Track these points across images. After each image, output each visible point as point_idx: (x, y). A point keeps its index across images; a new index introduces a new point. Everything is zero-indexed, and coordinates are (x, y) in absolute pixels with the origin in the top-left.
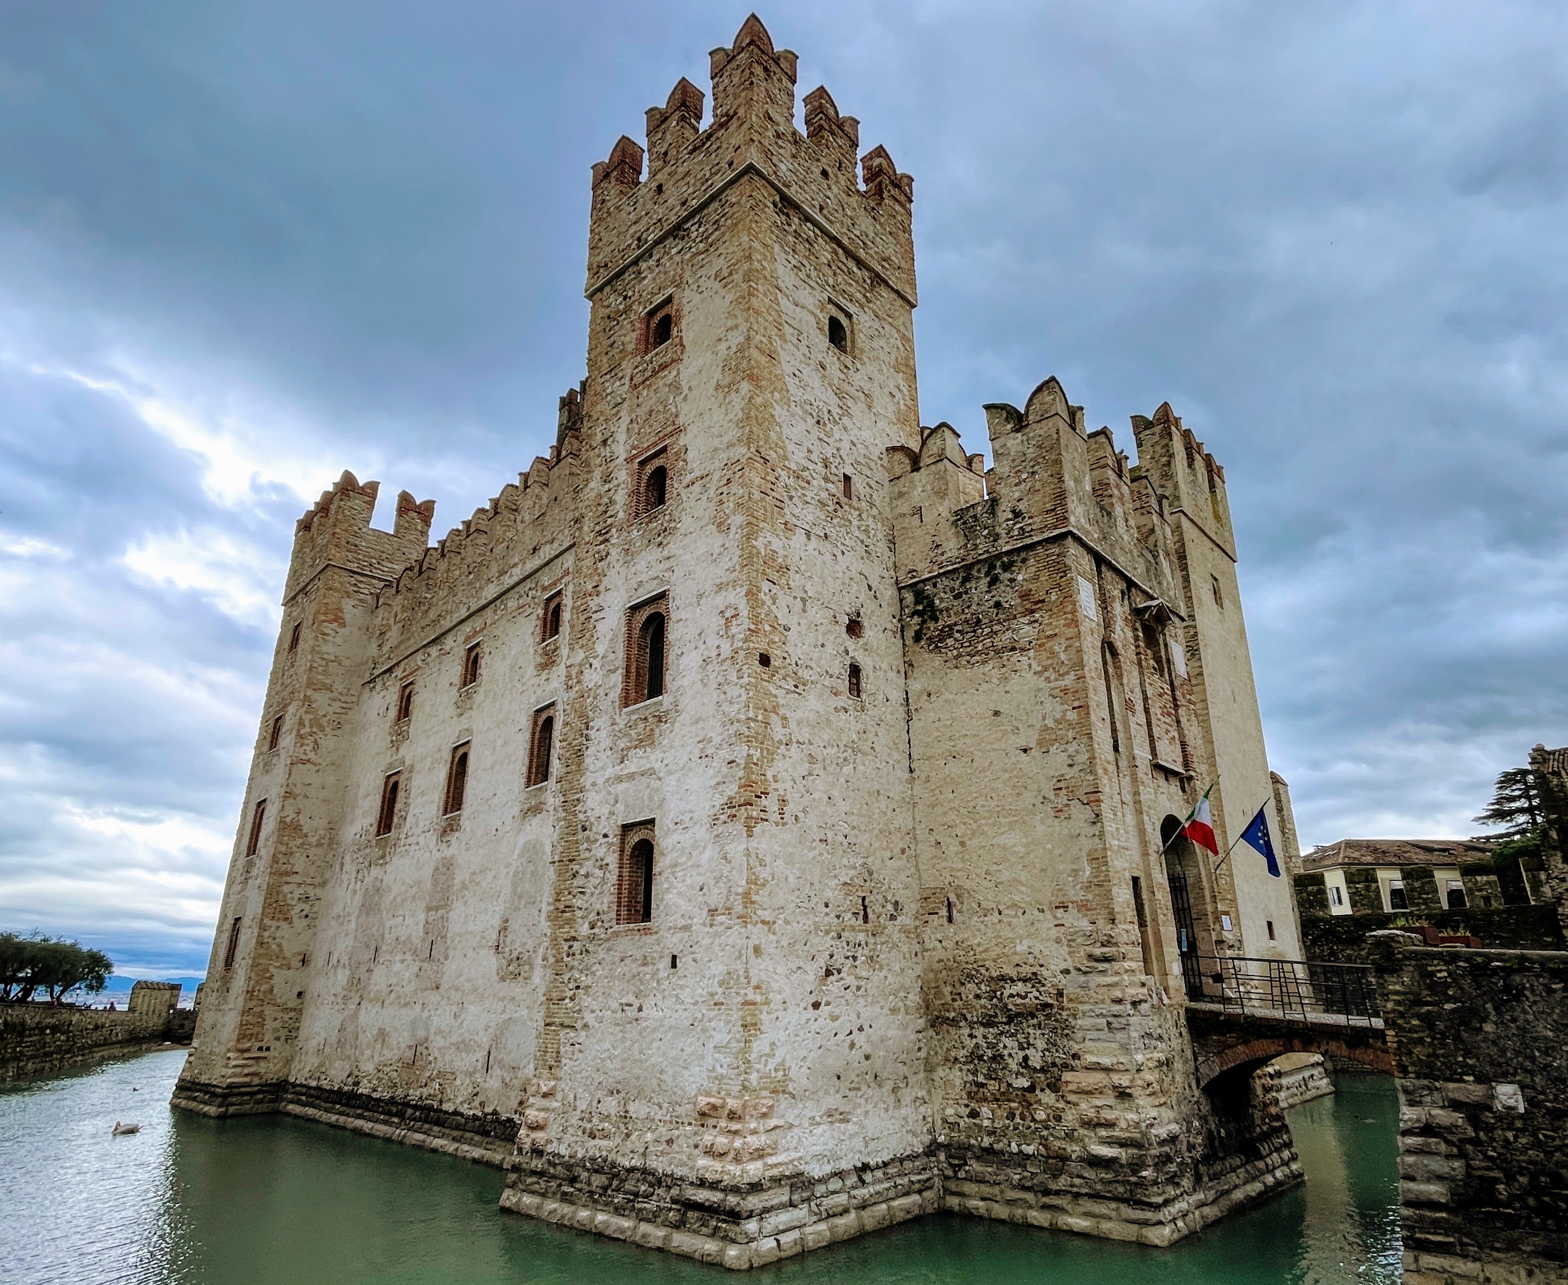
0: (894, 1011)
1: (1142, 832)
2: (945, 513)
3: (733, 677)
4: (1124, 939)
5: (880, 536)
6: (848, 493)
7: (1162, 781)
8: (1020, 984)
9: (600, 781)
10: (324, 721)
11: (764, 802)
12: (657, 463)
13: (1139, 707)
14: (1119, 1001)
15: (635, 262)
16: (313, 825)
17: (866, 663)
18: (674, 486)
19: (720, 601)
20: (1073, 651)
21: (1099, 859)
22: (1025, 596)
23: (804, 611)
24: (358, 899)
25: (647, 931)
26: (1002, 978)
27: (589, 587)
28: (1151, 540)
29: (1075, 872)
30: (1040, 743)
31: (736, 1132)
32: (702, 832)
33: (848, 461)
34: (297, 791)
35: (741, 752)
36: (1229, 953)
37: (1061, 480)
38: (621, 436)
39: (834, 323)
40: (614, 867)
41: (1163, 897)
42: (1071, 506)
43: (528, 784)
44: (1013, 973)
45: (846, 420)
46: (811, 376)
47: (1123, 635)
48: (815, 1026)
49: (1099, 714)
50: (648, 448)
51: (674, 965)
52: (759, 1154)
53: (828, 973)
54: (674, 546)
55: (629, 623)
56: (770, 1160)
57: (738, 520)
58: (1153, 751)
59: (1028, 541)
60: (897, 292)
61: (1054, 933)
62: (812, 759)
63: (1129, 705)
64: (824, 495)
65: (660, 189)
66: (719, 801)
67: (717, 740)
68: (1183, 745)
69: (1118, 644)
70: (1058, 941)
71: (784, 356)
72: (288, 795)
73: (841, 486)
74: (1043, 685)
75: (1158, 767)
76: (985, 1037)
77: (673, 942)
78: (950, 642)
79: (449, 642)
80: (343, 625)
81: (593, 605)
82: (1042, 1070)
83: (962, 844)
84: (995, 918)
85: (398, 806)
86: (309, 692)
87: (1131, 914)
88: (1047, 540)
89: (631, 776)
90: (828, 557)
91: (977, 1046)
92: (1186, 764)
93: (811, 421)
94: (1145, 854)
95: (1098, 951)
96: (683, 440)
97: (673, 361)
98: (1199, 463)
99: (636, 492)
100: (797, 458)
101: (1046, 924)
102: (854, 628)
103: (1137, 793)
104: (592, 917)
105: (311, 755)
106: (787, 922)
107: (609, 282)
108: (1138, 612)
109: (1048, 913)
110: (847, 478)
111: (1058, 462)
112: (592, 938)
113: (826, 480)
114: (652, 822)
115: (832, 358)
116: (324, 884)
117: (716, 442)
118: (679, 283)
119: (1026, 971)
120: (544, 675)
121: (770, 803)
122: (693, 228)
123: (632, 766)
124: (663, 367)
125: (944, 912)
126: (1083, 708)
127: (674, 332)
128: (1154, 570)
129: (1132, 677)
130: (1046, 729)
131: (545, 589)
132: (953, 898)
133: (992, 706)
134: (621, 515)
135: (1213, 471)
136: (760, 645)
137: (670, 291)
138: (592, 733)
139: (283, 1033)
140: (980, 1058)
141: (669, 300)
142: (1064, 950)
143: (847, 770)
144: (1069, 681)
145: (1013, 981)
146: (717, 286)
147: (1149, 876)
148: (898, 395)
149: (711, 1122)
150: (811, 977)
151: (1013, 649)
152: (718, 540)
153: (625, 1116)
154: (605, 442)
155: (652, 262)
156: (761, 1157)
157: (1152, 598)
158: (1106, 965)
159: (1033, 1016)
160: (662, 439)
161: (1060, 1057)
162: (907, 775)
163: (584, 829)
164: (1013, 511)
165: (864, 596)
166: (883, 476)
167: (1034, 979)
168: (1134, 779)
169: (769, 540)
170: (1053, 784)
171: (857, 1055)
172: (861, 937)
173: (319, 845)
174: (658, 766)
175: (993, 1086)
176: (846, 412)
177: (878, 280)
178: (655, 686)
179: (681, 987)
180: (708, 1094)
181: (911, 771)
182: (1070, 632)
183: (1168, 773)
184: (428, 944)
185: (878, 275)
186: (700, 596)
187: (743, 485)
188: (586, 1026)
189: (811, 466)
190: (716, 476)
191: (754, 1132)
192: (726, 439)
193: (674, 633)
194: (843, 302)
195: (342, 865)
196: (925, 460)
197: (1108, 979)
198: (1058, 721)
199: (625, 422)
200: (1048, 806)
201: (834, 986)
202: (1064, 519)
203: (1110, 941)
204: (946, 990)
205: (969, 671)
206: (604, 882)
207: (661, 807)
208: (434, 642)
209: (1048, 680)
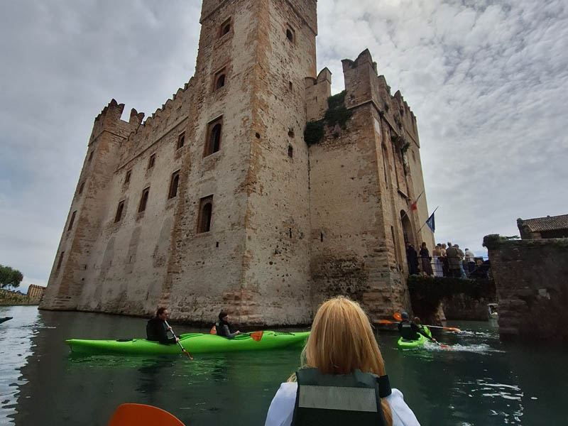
0: (299, 271)
2: (326, 99)
3: (246, 140)
4: (388, 244)
5: (301, 106)
6: (291, 88)
7: (400, 197)
8: (348, 262)
9: (194, 184)
10: (99, 184)
11: (255, 185)
12: (221, 74)
13: (394, 169)
14: (386, 266)
15: (218, 8)
16: (92, 219)
17: (295, 147)
18: (228, 79)
19: (242, 115)
20: (372, 143)
21: (380, 215)
22: (354, 125)
23: (273, 122)
24: (106, 245)
25: (208, 235)
26: (341, 260)
27: (194, 118)
29: (370, 221)
30: (358, 175)
31: (237, 304)
32: (231, 197)
33: (291, 78)
34: (87, 207)
35: (247, 167)
37: (369, 83)
38: (210, 66)
39: (288, 31)
40: (197, 214)
42: (372, 93)
43: (169, 199)
44: (345, 258)
45: (291, 64)
46: (280, 46)
47: (389, 144)
48: (271, 271)
49: (380, 165)
50: (219, 69)
51: (217, 246)
52: (246, 313)
53: (276, 253)
54: (226, 100)
55: (208, 129)
56: (250, 316)
57: (250, 87)
58: (398, 186)
59: (356, 105)
60: (311, 29)
61: (361, 243)
62: (273, 175)
63: (390, 167)
64: (282, 86)
66: (238, 184)
67: (238, 163)
69: (387, 146)
70: (363, 246)
71: (270, 36)
72: (84, 208)
73: (288, 85)
74: (361, 155)
75: (399, 192)
76: (334, 282)
77: (216, 238)
78: (326, 142)
79: (145, 154)
80: (108, 152)
81: (195, 124)
82: (356, 292)
83: (328, 213)
84: (339, 238)
85: (123, 212)
86: (94, 173)
87: (390, 236)
88: (362, 105)
89: (205, 180)
90: (283, 107)
91: (331, 285)
92: (408, 194)
93: (279, 61)
94: (395, 219)
95: (378, 248)
96: (232, 64)
97: (230, 38)
99: (213, 84)
100: (274, 71)
101: (359, 240)
102: (291, 134)
104: (188, 232)
105: (93, 195)
106: (261, 231)
107: (209, 16)
108: (393, 138)
109: (359, 236)
110: (290, 83)
111: (369, 78)
112: (187, 240)
113: (283, 81)
114: (212, 195)
115: (287, 42)
116: (95, 241)
117: (244, 62)
118: (233, 13)
119: (350, 257)
120: (177, 161)
121: (257, 186)
123: (205, 177)
124: (226, 41)
125: (320, 238)
126: (375, 162)
127: (231, 29)
129: (391, 159)
130: (361, 170)
131: (179, 132)
132: (323, 232)
133: (341, 164)
134: (208, 92)
136: (256, 129)
137: (230, 16)
138: (192, 168)
139: (75, 293)
140: (331, 290)
141: (229, 19)
142: (365, 249)
143: (287, 182)
144: (370, 153)
145: (345, 261)
146: (247, 11)
147: (396, 227)
148: (310, 62)
149: (228, 301)
150: (269, 253)
151: (349, 143)
152: (242, 95)
153: (195, 303)
154: (203, 70)
155: (224, 8)
156: (247, 314)
158: (381, 253)
159: (352, 273)
160: (224, 64)
161: (362, 288)
162: (308, 189)
163: (187, 202)
164: (351, 96)
165: (295, 124)
166: (303, 86)
167: (353, 260)
168: (392, 193)
169: (262, 96)
170: (362, 190)
171: (285, 284)
172: (289, 242)
173: (94, 227)
174: (215, 176)
176: (291, 61)
178: (216, 148)
179: (220, 254)
180: (227, 291)
181: (309, 188)
182: (371, 136)
183: (403, 196)
184: (129, 258)
185: (304, 21)
186: (235, 115)
187: (252, 75)
188: (183, 271)
189: (278, 75)
190: (243, 73)
191: (245, 305)
192: (248, 60)
193: (225, 129)
194: (293, 26)
195: (101, 234)
196: (319, 81)
197: (382, 258)
198: (366, 168)
199: (211, 60)
200: (361, 197)
201: (278, 258)
202: (370, 97)
203: (383, 244)
204: (320, 266)
205: (332, 152)
206: (193, 219)
207: (216, 189)
208: (139, 155)
209: (362, 153)
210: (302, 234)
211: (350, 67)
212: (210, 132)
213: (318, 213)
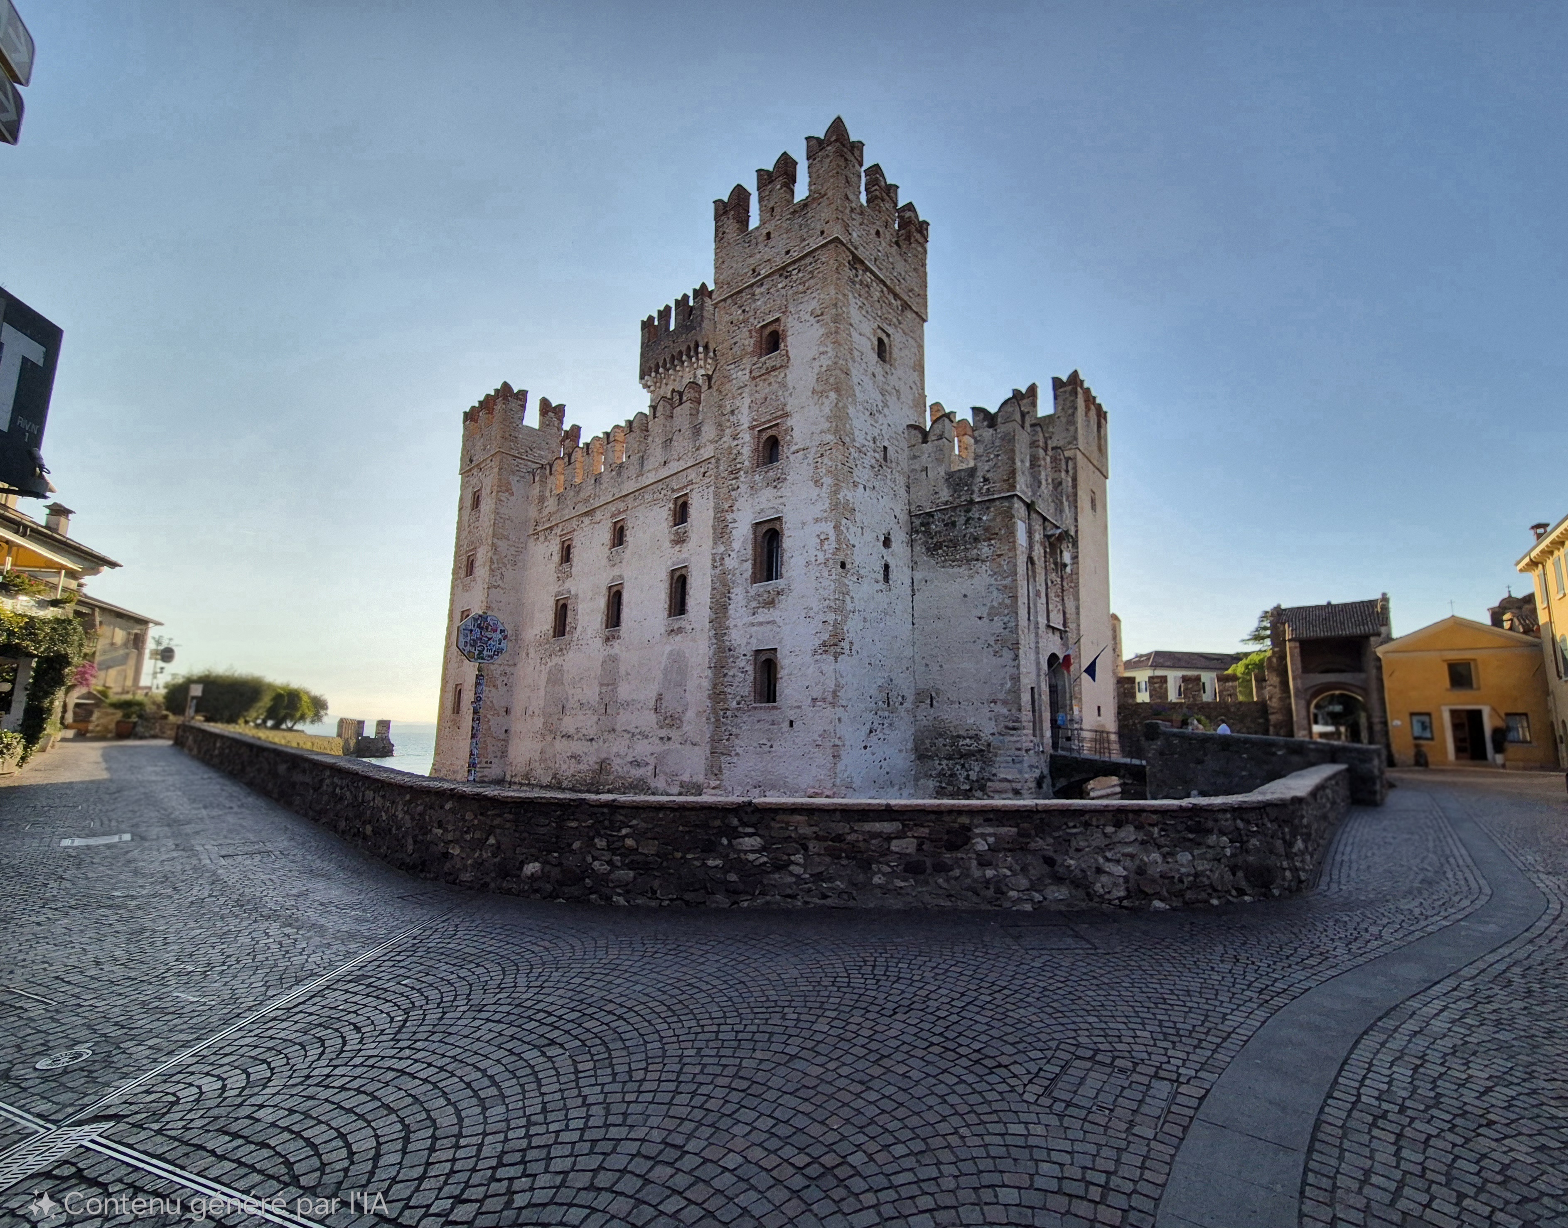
0: (900, 751)
1: (1038, 663)
2: (942, 473)
3: (826, 574)
4: (1024, 719)
5: (902, 484)
6: (885, 459)
7: (1050, 634)
8: (968, 740)
9: (740, 624)
10: (505, 561)
11: (842, 644)
12: (770, 432)
13: (1043, 595)
14: (1019, 749)
15: (751, 287)
17: (892, 563)
18: (785, 451)
19: (817, 529)
20: (1011, 565)
21: (1016, 679)
22: (987, 529)
23: (862, 535)
24: (544, 676)
25: (774, 708)
26: (959, 736)
27: (726, 507)
28: (1060, 489)
29: (1002, 685)
30: (989, 614)
32: (808, 659)
33: (886, 437)
35: (831, 617)
36: (1076, 726)
37: (1013, 462)
38: (745, 410)
39: (880, 341)
40: (751, 673)
41: (1046, 698)
42: (1018, 478)
43: (670, 616)
44: (965, 734)
45: (886, 410)
46: (868, 381)
47: (1038, 552)
48: (865, 758)
49: (1022, 600)
50: (764, 423)
51: (792, 725)
53: (871, 732)
54: (784, 490)
55: (755, 533)
57: (828, 481)
58: (1048, 620)
59: (991, 497)
60: (916, 313)
61: (989, 714)
62: (865, 619)
63: (1038, 593)
64: (873, 461)
65: (768, 235)
66: (818, 642)
67: (815, 609)
68: (1064, 613)
69: (1036, 558)
70: (990, 719)
71: (854, 372)
73: (882, 453)
74: (993, 582)
75: (1050, 628)
76: (947, 765)
77: (792, 714)
78: (940, 551)
79: (598, 515)
80: (512, 494)
81: (729, 517)
82: (977, 781)
83: (941, 666)
84: (957, 705)
85: (568, 620)
86: (495, 540)
87: (1029, 707)
88: (1002, 498)
89: (761, 623)
90: (875, 500)
91: (943, 769)
92: (1065, 625)
93: (868, 413)
94: (1039, 675)
95: (1011, 725)
96: (790, 422)
97: (781, 367)
98: (1093, 412)
99: (756, 450)
100: (860, 440)
101: (985, 710)
102: (887, 543)
103: (1037, 642)
104: (738, 698)
105: (500, 582)
106: (853, 706)
108: (1048, 537)
109: (986, 705)
110: (885, 448)
111: (1013, 451)
112: (739, 709)
113: (875, 451)
114: (775, 649)
115: (878, 368)
116: (515, 665)
117: (813, 429)
118: (784, 311)
119: (972, 733)
120: (677, 548)
121: (845, 644)
122: (795, 272)
123: (760, 618)
124: (774, 369)
125: (928, 701)
126: (1015, 598)
127: (782, 346)
128: (1060, 510)
129: (1041, 577)
130: (992, 607)
131: (673, 491)
132: (934, 694)
133: (963, 592)
134: (747, 463)
135: (1101, 415)
136: (841, 557)
137: (777, 315)
138: (732, 596)
139: (499, 754)
140: (944, 775)
141: (778, 320)
142: (993, 723)
143: (882, 625)
144: (1008, 581)
145: (964, 738)
147: (1039, 687)
148: (914, 387)
150: (863, 733)
151: (977, 560)
152: (814, 492)
154: (732, 412)
155: (762, 289)
157: (1058, 528)
158: (1014, 732)
159: (974, 756)
160: (776, 418)
161: (986, 775)
162: (911, 627)
163: (730, 650)
164: (984, 477)
165: (892, 522)
166: (904, 444)
167: (976, 738)
168: (1037, 635)
169: (847, 494)
170: (993, 638)
171: (883, 771)
172: (886, 714)
174: (778, 620)
175: (950, 788)
176: (886, 405)
177: (906, 306)
178: (773, 574)
179: (796, 737)
181: (914, 625)
182: (1011, 553)
183: (1055, 630)
184: (603, 706)
185: (906, 303)
186: (804, 524)
188: (737, 754)
189: (867, 443)
190: (813, 450)
192: (820, 427)
193: (788, 543)
194: (886, 327)
195: (527, 654)
196: (932, 437)
197: (1015, 739)
198: (1000, 604)
199: (747, 401)
200: (991, 649)
201: (873, 738)
202: (1013, 487)
203: (1017, 720)
204: (928, 741)
205: (951, 570)
206: (745, 680)
207: (780, 642)
208: (586, 514)
209: (996, 580)
210: (903, 697)
211: (986, 423)
212: (759, 539)
213: (927, 665)
